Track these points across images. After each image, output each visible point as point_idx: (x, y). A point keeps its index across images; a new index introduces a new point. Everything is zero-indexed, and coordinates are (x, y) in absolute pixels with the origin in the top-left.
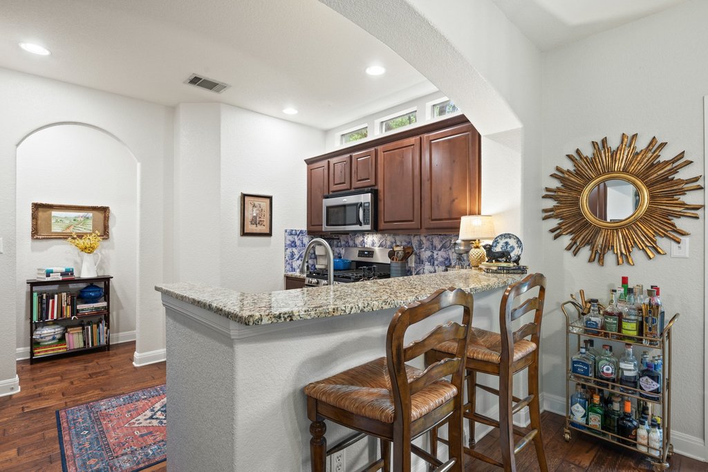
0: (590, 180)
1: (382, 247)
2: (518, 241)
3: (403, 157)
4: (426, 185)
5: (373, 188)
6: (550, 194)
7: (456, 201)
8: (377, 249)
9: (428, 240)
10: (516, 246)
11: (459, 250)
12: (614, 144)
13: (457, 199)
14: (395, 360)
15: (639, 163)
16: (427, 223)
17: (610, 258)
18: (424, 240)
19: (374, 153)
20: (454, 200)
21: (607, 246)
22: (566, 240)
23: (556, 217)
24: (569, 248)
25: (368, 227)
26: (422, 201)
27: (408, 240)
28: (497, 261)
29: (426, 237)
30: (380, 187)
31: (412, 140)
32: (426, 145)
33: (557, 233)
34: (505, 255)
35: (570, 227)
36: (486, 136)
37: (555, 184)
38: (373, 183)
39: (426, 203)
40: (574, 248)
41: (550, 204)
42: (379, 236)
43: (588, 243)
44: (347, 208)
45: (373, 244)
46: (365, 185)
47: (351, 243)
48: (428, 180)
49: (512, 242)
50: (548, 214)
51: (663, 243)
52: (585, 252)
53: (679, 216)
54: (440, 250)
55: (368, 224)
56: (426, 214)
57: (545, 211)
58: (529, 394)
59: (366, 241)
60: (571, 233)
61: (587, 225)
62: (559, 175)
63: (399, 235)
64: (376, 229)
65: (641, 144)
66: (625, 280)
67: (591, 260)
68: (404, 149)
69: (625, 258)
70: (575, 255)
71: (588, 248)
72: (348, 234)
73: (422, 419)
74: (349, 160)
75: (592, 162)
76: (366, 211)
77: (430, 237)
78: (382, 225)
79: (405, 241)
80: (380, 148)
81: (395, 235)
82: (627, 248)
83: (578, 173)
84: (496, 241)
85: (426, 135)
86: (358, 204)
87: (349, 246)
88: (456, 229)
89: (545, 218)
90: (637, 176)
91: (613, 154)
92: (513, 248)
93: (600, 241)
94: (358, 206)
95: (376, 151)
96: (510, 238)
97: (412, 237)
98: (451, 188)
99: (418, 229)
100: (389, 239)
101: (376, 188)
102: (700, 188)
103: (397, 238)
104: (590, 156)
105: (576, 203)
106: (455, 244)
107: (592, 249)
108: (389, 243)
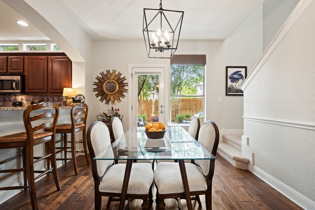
0: (105, 81)
1: (27, 101)
2: (84, 97)
3: (38, 63)
4: (50, 76)
5: (22, 74)
6: (95, 84)
7: (63, 83)
8: (24, 102)
9: (52, 98)
10: (83, 98)
11: (64, 100)
12: (111, 72)
13: (63, 82)
14: (26, 120)
15: (116, 78)
16: (50, 90)
17: (110, 103)
18: (50, 98)
19: (22, 59)
20: (62, 83)
21: (110, 100)
22: (100, 98)
23: (97, 91)
24: (100, 100)
25: (19, 91)
26: (48, 81)
27: (42, 98)
28: (76, 103)
29: (50, 96)
30: (26, 74)
31: (43, 57)
32: (50, 60)
33: (97, 96)
34: (79, 101)
35: (100, 94)
36: (74, 62)
37: (97, 81)
38: (22, 72)
39: (50, 83)
40: (102, 100)
41: (95, 87)
42: (26, 96)
43: (105, 99)
44: (4, 82)
45: (22, 100)
46: (16, 72)
47: (7, 99)
48: (51, 74)
49: (82, 97)
50: (95, 90)
51: (121, 98)
52: (105, 101)
53: (124, 92)
54: (57, 102)
55: (19, 89)
56: (50, 87)
57: (94, 89)
58: (83, 139)
59: (17, 98)
60: (101, 96)
61: (105, 93)
62: (98, 78)
63: (37, 96)
64: (23, 92)
65: (117, 73)
66: (112, 108)
67: (106, 103)
68: (39, 60)
69: (113, 102)
70: (102, 102)
71: (105, 100)
72: (5, 95)
73: (38, 140)
74: (6, 59)
75: (106, 76)
76: (17, 84)
77: (53, 97)
78: (27, 91)
79: (40, 98)
80: (25, 57)
81: (35, 95)
82: (114, 100)
83: (103, 78)
84: (76, 97)
85: (50, 56)
86: (12, 80)
87: (6, 101)
88: (62, 93)
89: (94, 91)
90: (116, 81)
91: (111, 74)
92: (82, 99)
93: (108, 98)
94: (12, 81)
95: (24, 58)
96: (81, 96)
97: (44, 97)
98: (60, 78)
99: (46, 93)
100: (31, 98)
101: (24, 74)
102: (128, 85)
103: (36, 97)
104: (106, 74)
105: (102, 87)
106: (62, 98)
107: (106, 100)
108: (31, 99)
